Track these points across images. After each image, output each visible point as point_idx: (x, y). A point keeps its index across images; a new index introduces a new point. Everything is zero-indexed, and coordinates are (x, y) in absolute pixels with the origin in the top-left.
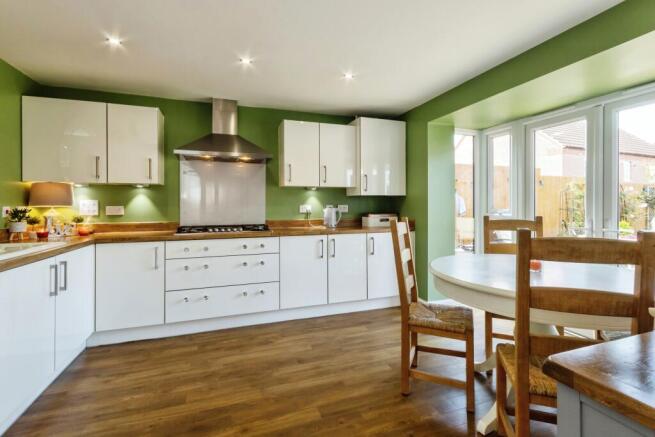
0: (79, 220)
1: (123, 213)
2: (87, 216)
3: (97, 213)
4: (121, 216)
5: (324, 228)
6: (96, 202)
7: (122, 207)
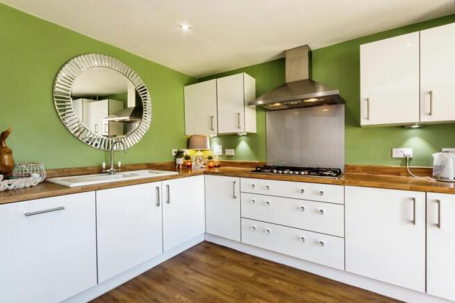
0: (210, 158)
1: (233, 154)
2: (216, 156)
3: (221, 154)
4: (232, 156)
5: (433, 180)
6: (221, 146)
7: (233, 150)
